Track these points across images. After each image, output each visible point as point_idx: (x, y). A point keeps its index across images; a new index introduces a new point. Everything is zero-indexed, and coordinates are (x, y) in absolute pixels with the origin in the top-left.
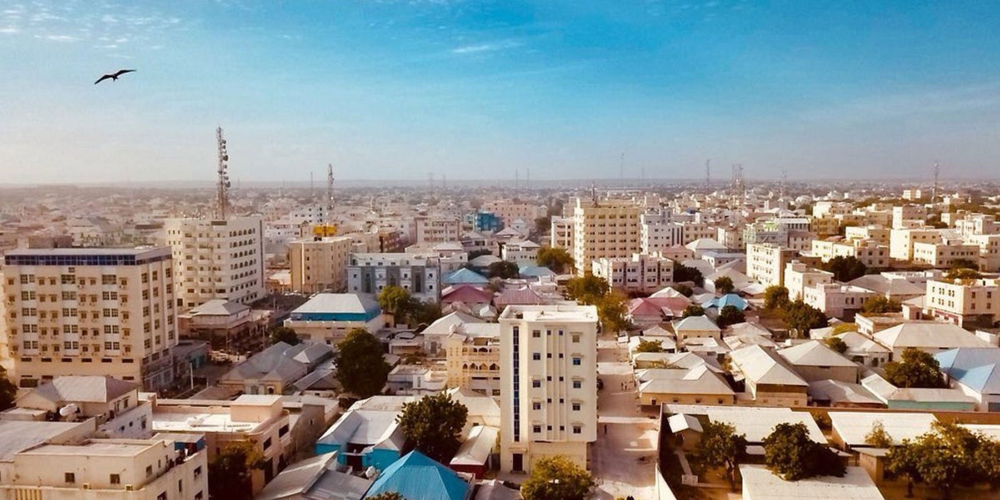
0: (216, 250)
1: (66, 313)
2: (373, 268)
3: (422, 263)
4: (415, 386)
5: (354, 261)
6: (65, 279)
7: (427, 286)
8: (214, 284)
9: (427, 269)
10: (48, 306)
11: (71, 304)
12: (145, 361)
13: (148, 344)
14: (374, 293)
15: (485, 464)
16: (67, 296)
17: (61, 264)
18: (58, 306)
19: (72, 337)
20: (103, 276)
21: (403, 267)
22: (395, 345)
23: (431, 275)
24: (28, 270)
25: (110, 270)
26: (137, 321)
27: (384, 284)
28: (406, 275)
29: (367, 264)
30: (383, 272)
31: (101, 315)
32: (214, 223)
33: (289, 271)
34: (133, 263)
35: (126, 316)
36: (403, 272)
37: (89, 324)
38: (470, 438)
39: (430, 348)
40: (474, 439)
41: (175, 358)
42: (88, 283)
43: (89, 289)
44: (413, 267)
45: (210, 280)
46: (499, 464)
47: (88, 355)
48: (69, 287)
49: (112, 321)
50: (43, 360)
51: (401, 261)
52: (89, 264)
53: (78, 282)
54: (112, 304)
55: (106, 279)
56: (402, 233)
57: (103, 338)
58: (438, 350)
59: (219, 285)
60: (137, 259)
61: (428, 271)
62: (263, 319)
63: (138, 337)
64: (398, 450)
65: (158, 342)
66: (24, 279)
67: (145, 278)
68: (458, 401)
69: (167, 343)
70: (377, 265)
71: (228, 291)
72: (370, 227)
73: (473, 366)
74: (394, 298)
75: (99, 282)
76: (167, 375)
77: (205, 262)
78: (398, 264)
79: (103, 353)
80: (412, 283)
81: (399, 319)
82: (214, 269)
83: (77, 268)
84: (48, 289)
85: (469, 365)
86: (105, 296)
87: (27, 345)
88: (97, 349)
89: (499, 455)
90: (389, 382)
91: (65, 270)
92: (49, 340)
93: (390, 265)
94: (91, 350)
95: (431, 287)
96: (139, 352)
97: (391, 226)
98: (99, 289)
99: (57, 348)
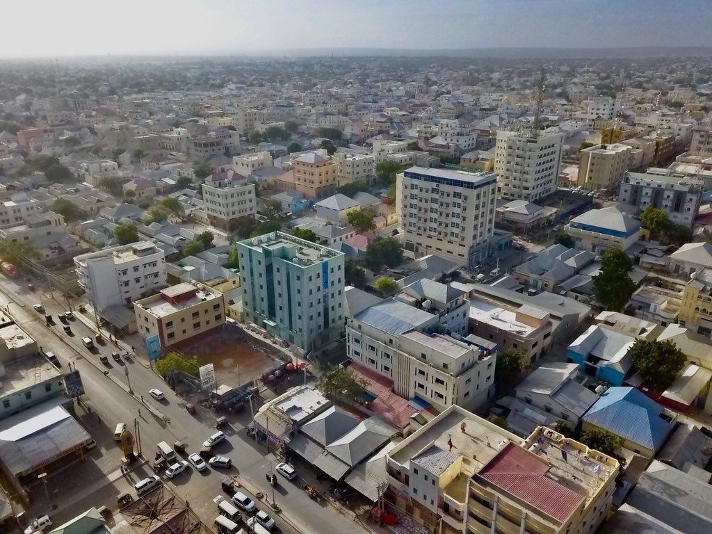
0: (527, 160)
1: (432, 210)
2: (642, 187)
3: (685, 189)
4: (652, 309)
5: (627, 178)
6: (434, 190)
7: (686, 207)
8: (522, 183)
9: (688, 194)
10: (423, 204)
11: (436, 206)
12: (472, 247)
13: (475, 237)
14: (639, 206)
15: (691, 404)
16: (433, 200)
17: (432, 181)
18: (429, 205)
19: (434, 225)
20: (455, 192)
21: (667, 189)
22: (645, 260)
23: (691, 200)
24: (415, 182)
25: (459, 189)
26: (470, 223)
27: (648, 200)
28: (668, 197)
29: (637, 183)
30: (650, 191)
31: (450, 216)
32: (528, 141)
33: (577, 166)
34: (472, 188)
35: (464, 219)
36: (666, 193)
37: (443, 219)
38: (684, 375)
39: (674, 268)
40: (688, 379)
41: (490, 244)
42: (445, 195)
43: (446, 199)
44: (676, 192)
45: (520, 180)
46: (704, 405)
47: (441, 237)
48: (435, 196)
49: (456, 220)
50: (418, 234)
51: (667, 185)
52: (447, 184)
53: (440, 193)
54: (457, 211)
55: (457, 195)
56: (678, 135)
57: (450, 229)
58: (681, 272)
59: (525, 184)
60: (475, 185)
61: (689, 196)
62: (551, 215)
63: (470, 233)
64: (623, 372)
65: (481, 236)
66: (413, 187)
67: (478, 196)
68: (680, 349)
69: (486, 236)
70: (645, 185)
71: (531, 189)
72: (650, 132)
73: (704, 310)
74: (653, 218)
75: (452, 195)
76: (484, 254)
77: (519, 167)
78: (663, 187)
79: (449, 238)
80: (672, 204)
81: (653, 236)
82: (524, 173)
83: (441, 185)
84: (424, 195)
85: (701, 308)
86: (454, 205)
87: (411, 224)
88: (446, 235)
89: (705, 400)
90: (632, 299)
91: (434, 185)
92: (421, 224)
93: (656, 186)
94: (443, 234)
95: (689, 209)
96: (469, 242)
97: (669, 128)
98: (451, 200)
99: (425, 230)
